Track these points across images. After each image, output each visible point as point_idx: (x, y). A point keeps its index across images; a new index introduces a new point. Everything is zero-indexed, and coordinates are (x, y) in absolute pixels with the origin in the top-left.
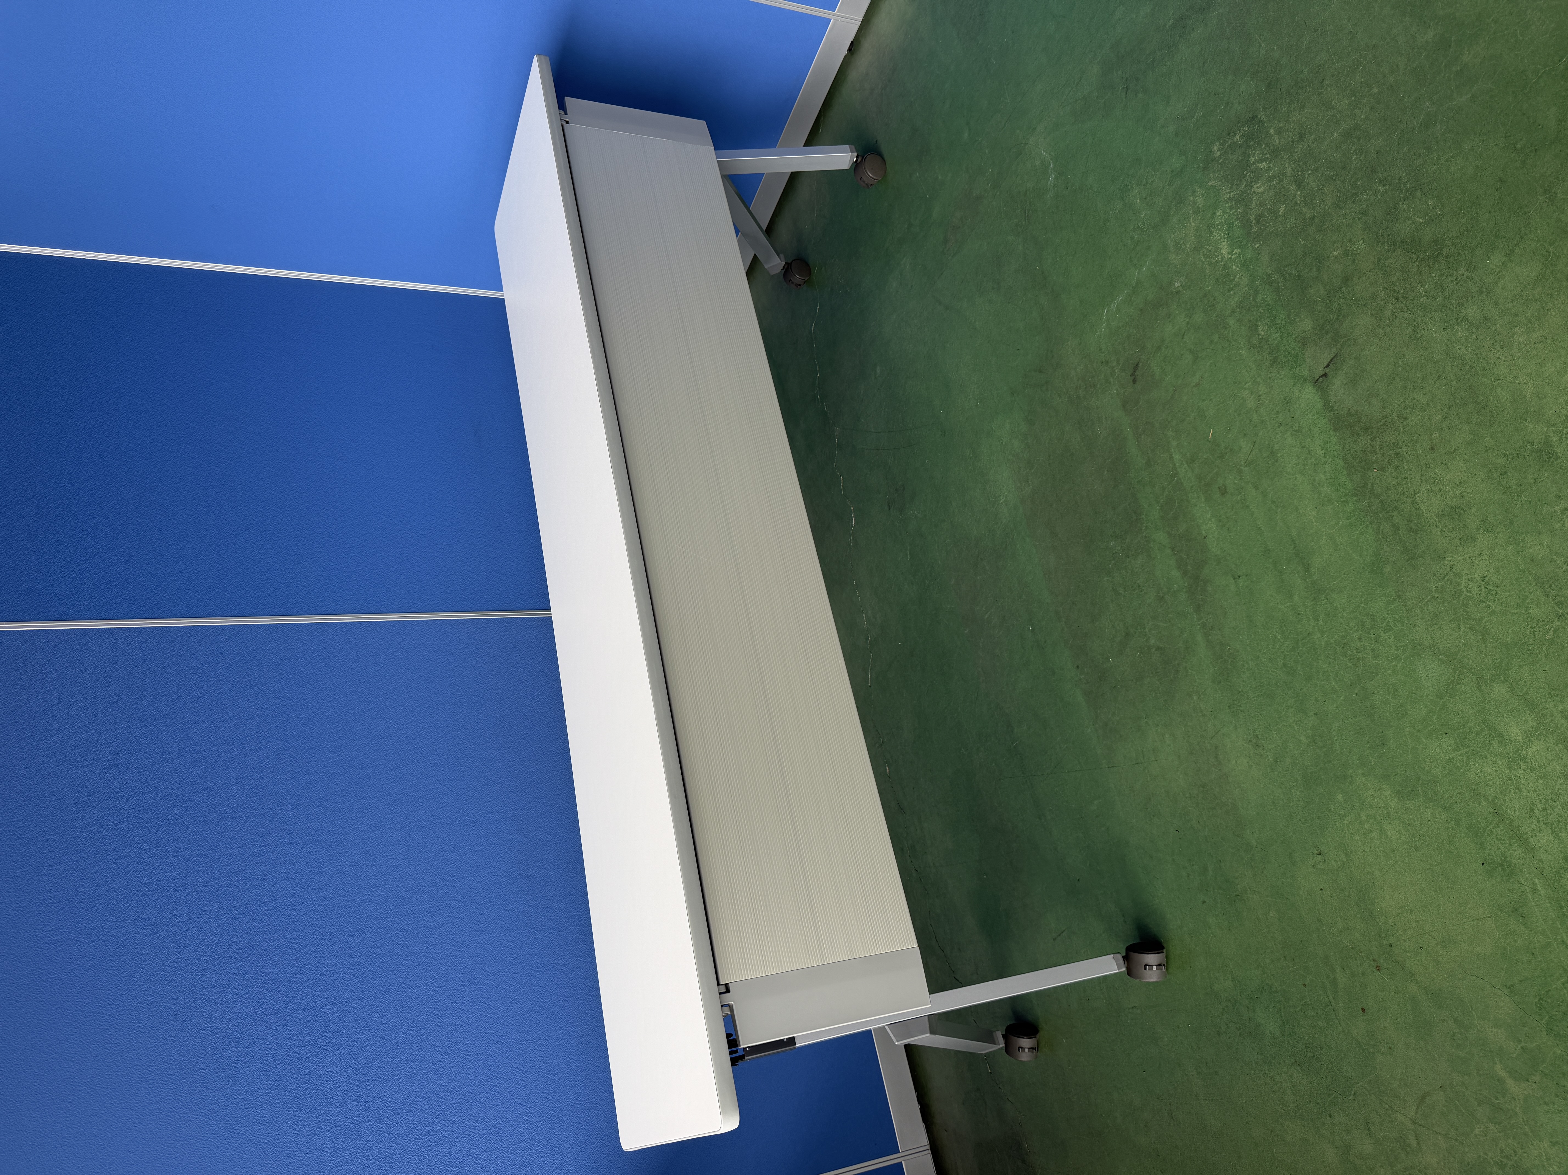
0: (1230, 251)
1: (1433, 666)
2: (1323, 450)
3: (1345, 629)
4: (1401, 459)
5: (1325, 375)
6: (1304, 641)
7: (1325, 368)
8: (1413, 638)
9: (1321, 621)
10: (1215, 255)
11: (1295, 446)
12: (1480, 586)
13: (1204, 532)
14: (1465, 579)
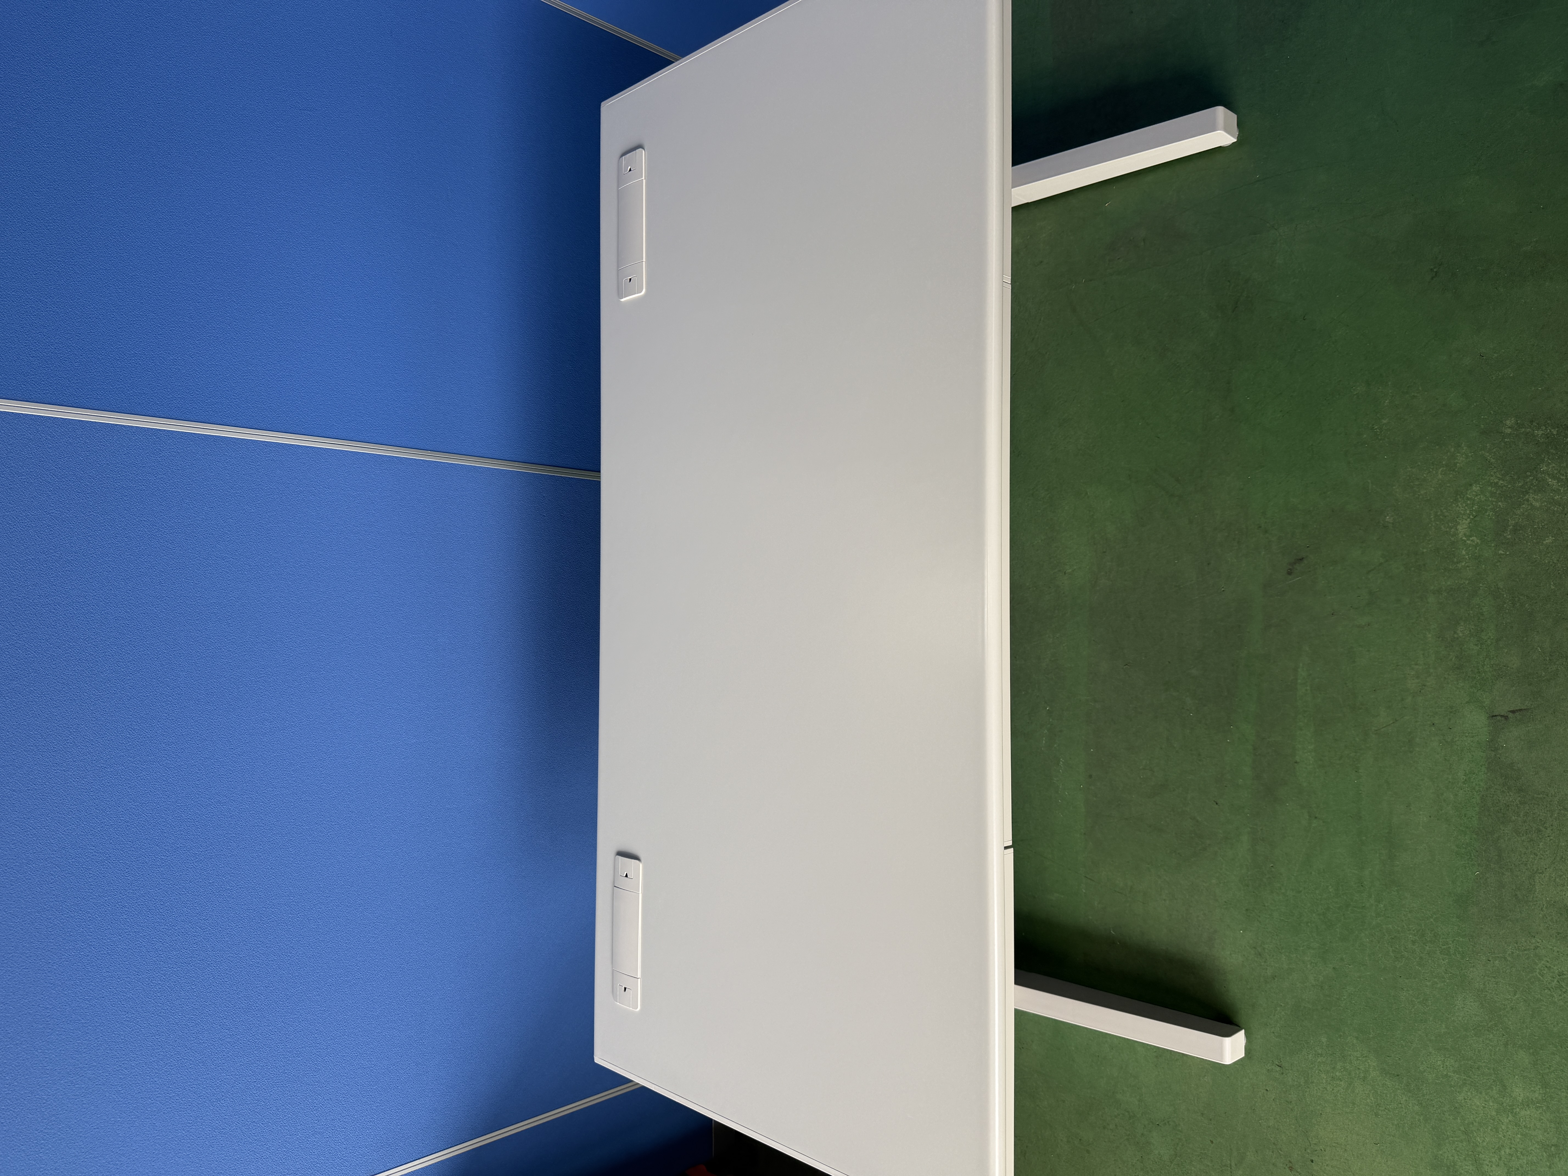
0: (1468, 534)
1: (1472, 1004)
2: (1465, 776)
3: (1404, 926)
4: (1540, 836)
5: (1506, 718)
6: (1355, 909)
7: (1509, 711)
8: (1466, 974)
9: (1382, 906)
10: (1449, 525)
11: (1438, 753)
12: (1554, 978)
13: (1297, 757)
14: (1543, 964)
